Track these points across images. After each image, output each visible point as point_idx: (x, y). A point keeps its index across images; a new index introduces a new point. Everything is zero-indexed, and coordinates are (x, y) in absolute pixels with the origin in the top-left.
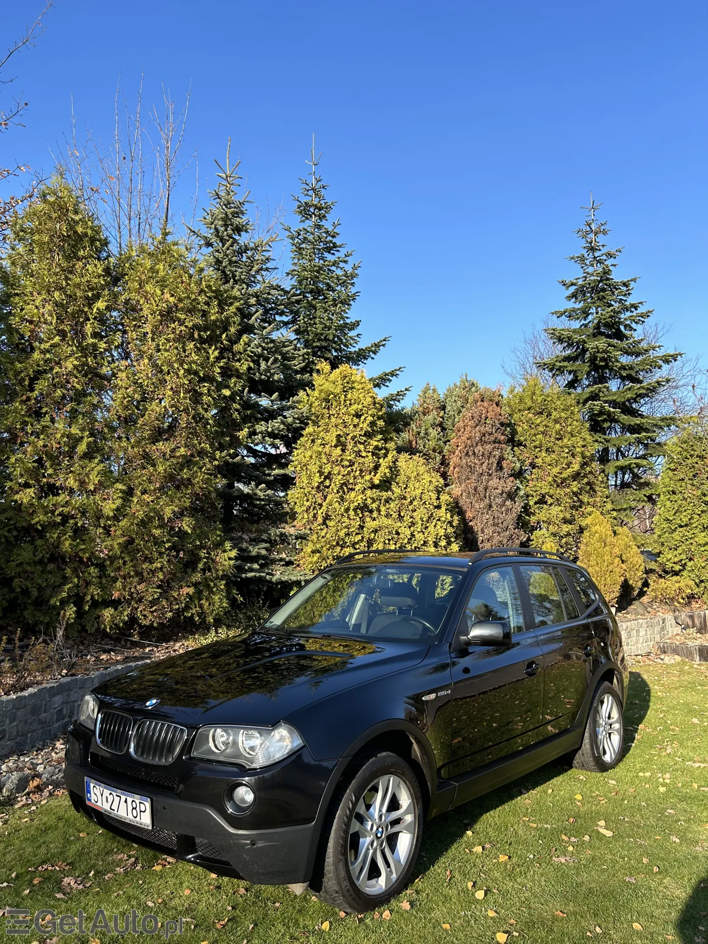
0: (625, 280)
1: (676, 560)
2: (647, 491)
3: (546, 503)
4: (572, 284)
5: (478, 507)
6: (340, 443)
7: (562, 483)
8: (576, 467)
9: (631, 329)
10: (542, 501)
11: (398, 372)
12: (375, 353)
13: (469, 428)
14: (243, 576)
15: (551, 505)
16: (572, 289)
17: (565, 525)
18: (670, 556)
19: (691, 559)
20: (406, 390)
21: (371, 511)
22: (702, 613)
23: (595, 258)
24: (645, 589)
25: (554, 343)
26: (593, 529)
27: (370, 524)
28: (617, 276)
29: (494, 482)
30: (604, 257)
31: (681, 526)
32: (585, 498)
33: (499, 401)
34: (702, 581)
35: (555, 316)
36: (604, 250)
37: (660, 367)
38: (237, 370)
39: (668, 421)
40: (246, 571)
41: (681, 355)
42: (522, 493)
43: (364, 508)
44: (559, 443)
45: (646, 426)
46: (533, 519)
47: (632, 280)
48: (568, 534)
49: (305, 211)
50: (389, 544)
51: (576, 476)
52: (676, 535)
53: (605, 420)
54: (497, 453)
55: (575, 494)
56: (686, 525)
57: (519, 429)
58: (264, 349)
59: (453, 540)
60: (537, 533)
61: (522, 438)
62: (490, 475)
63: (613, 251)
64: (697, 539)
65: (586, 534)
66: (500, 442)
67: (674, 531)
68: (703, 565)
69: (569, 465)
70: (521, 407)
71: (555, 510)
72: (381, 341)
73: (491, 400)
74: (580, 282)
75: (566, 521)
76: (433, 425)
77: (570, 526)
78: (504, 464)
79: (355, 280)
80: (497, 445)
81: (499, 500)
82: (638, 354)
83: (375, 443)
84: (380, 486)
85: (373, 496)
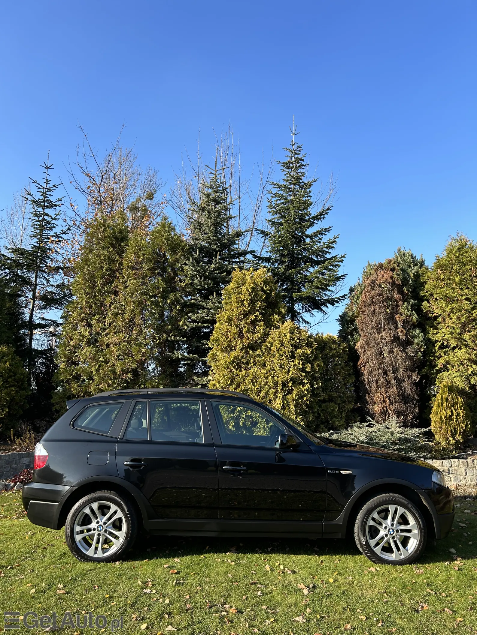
5: (367, 355)
10: (446, 346)
29: (384, 334)
42: (417, 340)
54: (388, 310)
62: (381, 328)
78: (397, 318)
80: (387, 303)
83: (253, 317)
84: (254, 346)
85: (247, 352)
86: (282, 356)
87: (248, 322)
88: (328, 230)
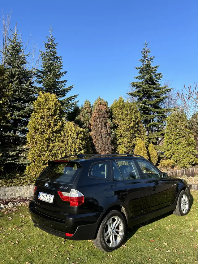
0: (156, 66)
1: (169, 154)
2: (161, 132)
3: (122, 137)
4: (139, 68)
5: (97, 138)
6: (42, 118)
7: (127, 130)
8: (132, 125)
9: (157, 82)
10: (121, 136)
11: (77, 96)
12: (70, 90)
13: (95, 113)
14: (5, 162)
15: (124, 137)
16: (140, 69)
17: (129, 144)
18: (167, 153)
19: (174, 154)
20: (77, 101)
21: (53, 140)
22: (176, 171)
23: (146, 60)
24: (159, 163)
25: (133, 87)
26: (139, 145)
27: (51, 144)
28: (153, 65)
29: (103, 130)
30: (149, 60)
31: (170, 143)
32: (137, 135)
33: (106, 105)
34: (177, 161)
35: (135, 79)
36: (149, 57)
37: (166, 93)
38: (7, 95)
39: (169, 110)
40: (7, 161)
41: (172, 89)
42: (113, 133)
43: (49, 139)
44: (126, 117)
45: (160, 112)
46: (118, 142)
47: (158, 66)
48: (129, 146)
49: (48, 46)
50: (58, 151)
51: (132, 128)
52: (169, 146)
53: (146, 110)
54: (105, 121)
55: (132, 133)
56: (172, 143)
57: (114, 113)
58: (17, 88)
59: (82, 149)
60: (119, 146)
61: (115, 116)
62: (102, 128)
63: (152, 57)
64: (175, 147)
65: (136, 146)
66: (106, 117)
67: (168, 145)
68: (178, 156)
69: (130, 124)
70: (116, 107)
71: (125, 139)
72: (71, 86)
73: (103, 104)
74: (142, 67)
75: (129, 142)
76: (87, 112)
77: (130, 144)
78: (107, 124)
79: (62, 67)
80: (104, 118)
81: (104, 136)
82: (158, 89)
83: (55, 118)
84: (56, 132)
85: (53, 135)
86: (72, 137)
87: (53, 119)
88: (66, 81)
